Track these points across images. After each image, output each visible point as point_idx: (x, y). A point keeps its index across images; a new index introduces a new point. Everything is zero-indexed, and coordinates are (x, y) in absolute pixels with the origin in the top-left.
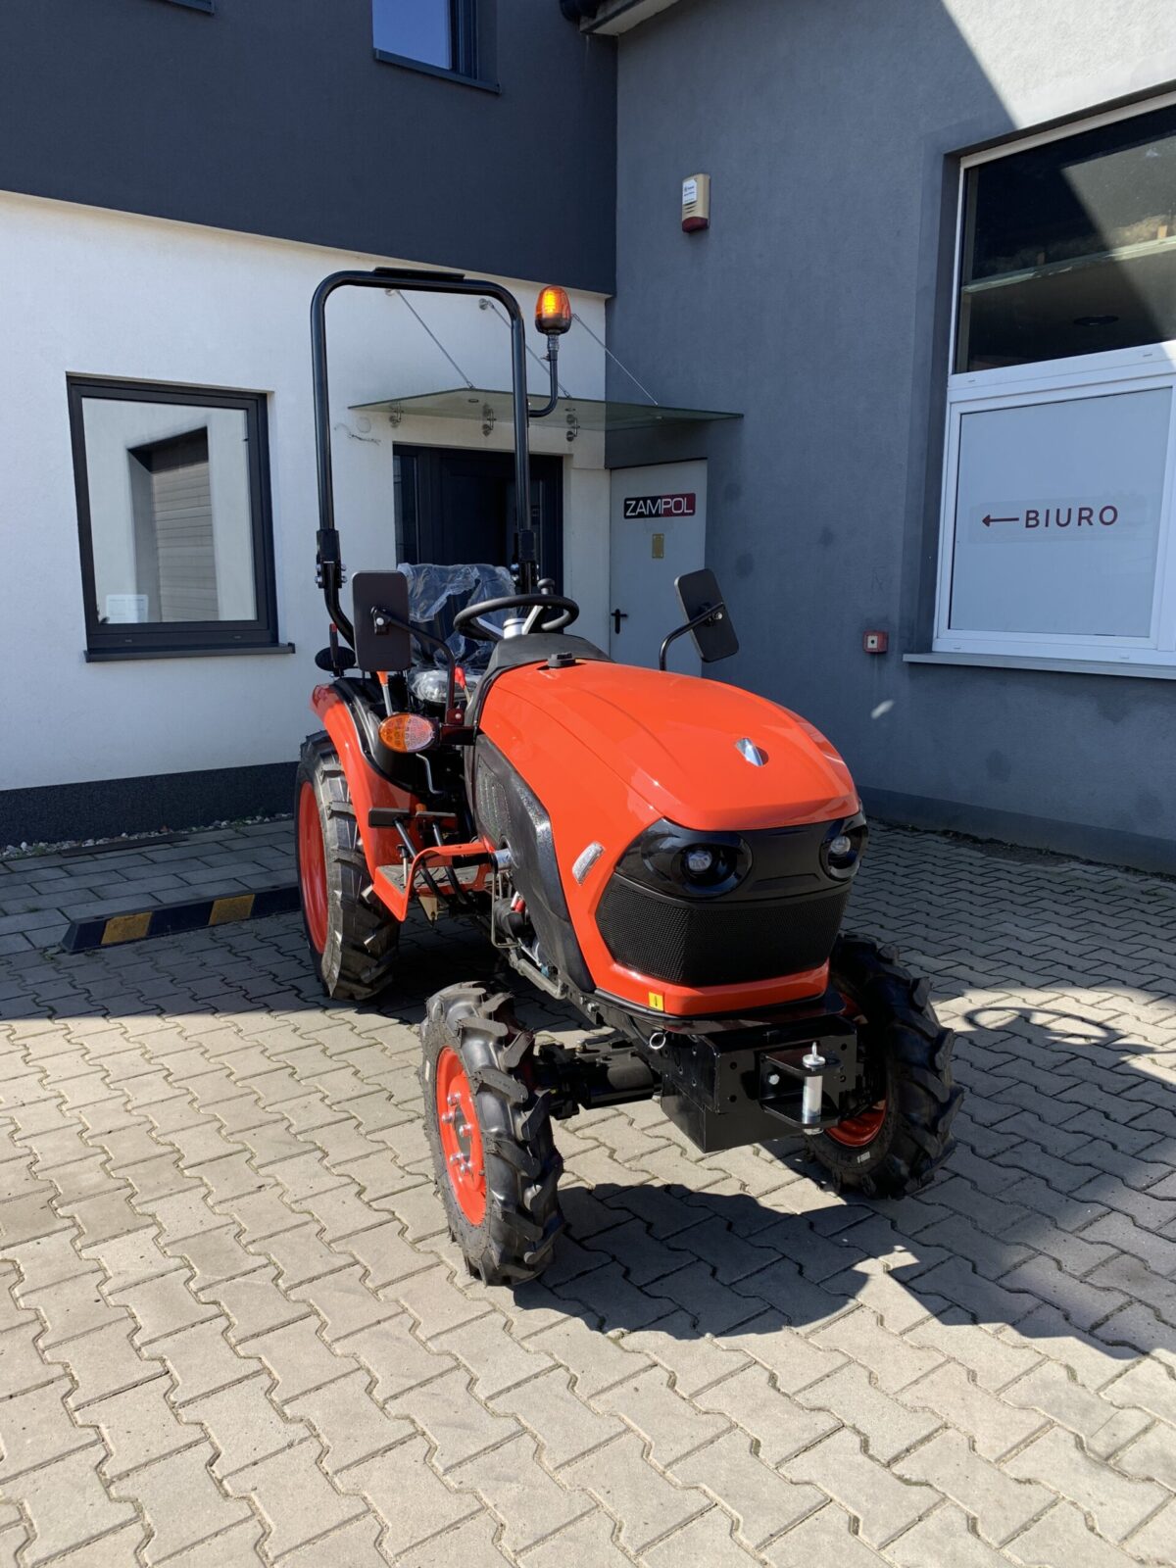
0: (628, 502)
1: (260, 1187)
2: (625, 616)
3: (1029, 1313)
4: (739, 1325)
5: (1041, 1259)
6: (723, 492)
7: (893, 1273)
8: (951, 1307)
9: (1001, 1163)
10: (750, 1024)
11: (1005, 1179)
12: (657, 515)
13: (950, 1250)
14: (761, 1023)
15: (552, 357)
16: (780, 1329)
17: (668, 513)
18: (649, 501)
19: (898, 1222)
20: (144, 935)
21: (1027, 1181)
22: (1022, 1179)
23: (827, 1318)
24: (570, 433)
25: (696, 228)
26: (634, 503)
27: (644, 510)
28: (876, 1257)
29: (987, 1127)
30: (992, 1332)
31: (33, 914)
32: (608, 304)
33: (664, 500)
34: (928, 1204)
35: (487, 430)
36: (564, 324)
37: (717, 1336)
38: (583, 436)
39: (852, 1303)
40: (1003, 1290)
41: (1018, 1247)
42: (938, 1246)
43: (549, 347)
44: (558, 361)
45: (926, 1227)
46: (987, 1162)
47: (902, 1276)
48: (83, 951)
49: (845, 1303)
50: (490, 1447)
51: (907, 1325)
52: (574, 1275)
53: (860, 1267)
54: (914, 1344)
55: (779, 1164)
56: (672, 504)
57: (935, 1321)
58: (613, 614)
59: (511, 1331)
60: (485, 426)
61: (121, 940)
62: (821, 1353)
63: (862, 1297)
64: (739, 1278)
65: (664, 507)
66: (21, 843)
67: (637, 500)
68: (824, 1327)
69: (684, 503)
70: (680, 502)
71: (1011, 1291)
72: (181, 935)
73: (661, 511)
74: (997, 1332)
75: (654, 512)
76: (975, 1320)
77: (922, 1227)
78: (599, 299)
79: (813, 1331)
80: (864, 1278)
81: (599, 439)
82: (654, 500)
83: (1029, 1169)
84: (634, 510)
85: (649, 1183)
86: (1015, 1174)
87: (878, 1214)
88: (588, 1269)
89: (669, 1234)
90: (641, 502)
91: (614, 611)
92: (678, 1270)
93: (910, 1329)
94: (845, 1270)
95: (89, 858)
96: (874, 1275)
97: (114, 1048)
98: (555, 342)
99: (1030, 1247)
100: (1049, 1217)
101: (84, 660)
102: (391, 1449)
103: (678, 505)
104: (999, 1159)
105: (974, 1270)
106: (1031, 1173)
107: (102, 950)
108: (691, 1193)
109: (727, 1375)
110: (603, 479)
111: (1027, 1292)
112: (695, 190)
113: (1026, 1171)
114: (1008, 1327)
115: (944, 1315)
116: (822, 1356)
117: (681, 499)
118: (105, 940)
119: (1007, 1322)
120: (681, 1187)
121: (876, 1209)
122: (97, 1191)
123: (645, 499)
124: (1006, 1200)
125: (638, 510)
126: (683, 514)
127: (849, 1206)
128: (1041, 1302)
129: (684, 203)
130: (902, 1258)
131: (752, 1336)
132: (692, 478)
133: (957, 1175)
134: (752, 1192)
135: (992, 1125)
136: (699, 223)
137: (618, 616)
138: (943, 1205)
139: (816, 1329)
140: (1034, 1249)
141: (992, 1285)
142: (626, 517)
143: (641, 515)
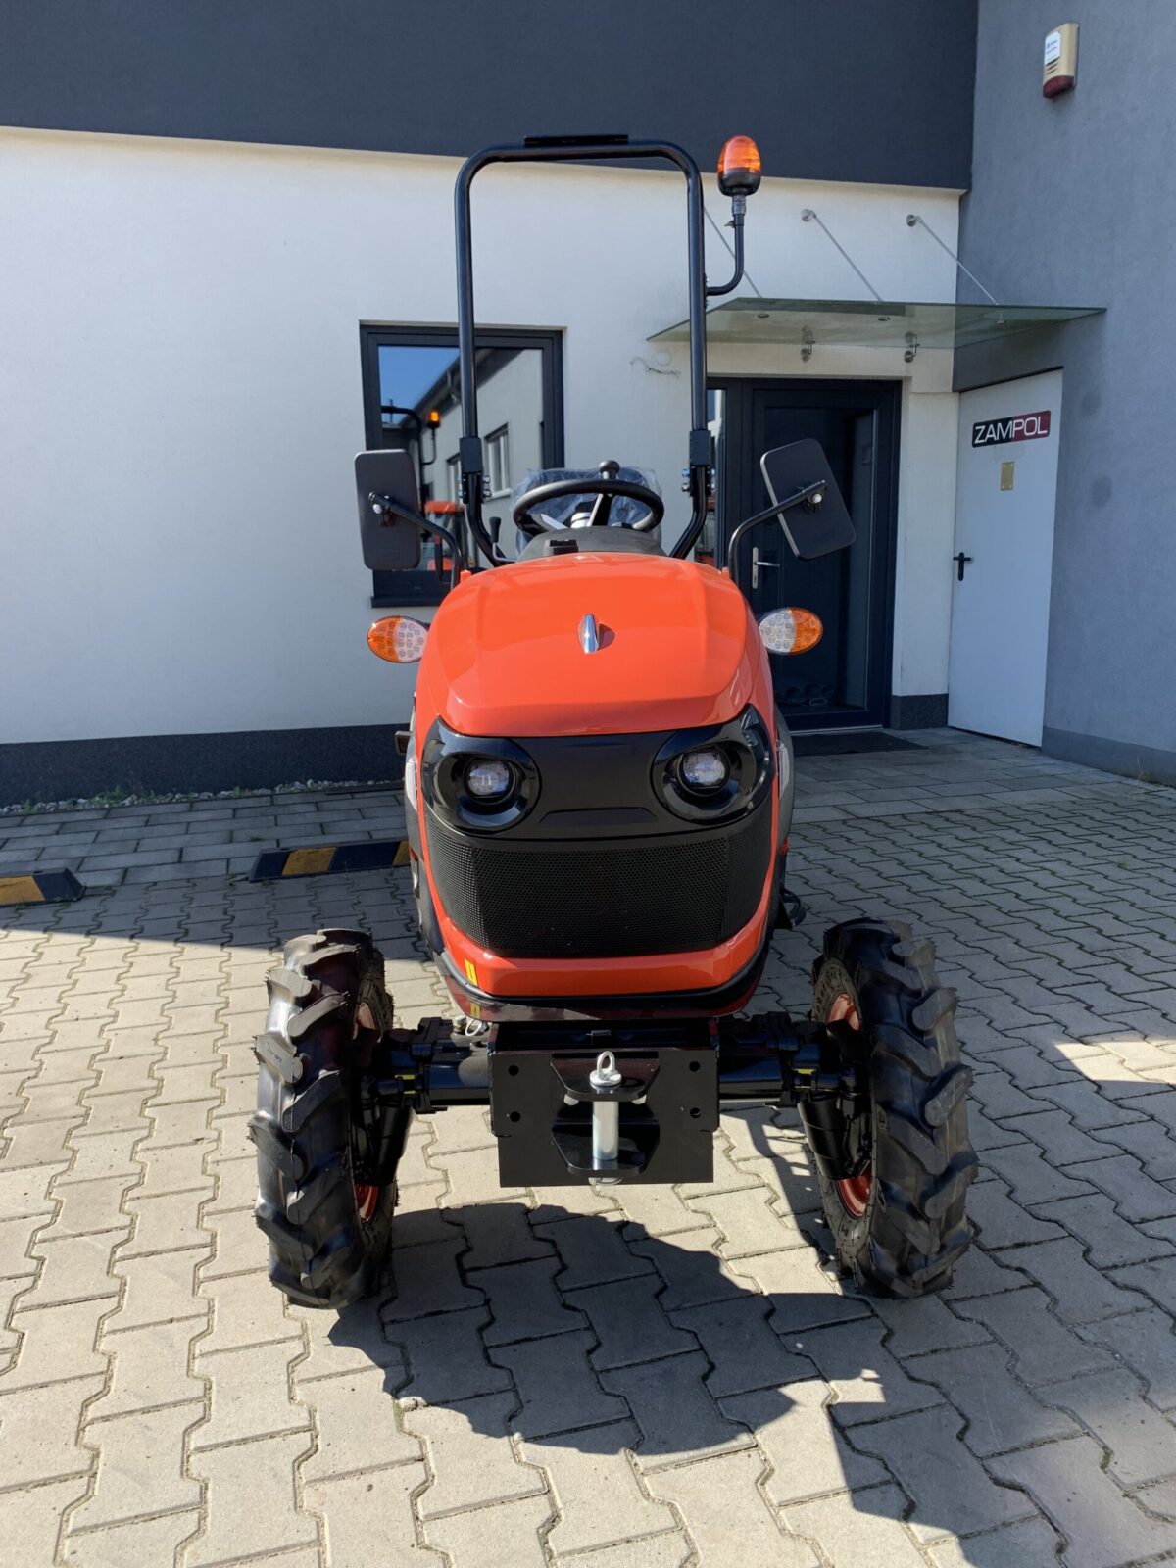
0: (977, 428)
1: (198, 1140)
2: (969, 559)
3: (1004, 1524)
4: (570, 1431)
5: (1084, 1441)
6: (1080, 404)
7: (834, 1412)
8: (887, 1482)
9: (1119, 1280)
10: (570, 1015)
11: (1107, 1305)
12: (1008, 440)
13: (945, 1395)
14: (588, 1018)
15: (737, 224)
16: (614, 1452)
17: (1020, 436)
18: (999, 425)
19: (896, 1335)
20: (326, 869)
21: (1143, 1317)
22: (1138, 1310)
23: (691, 1454)
24: (908, 353)
25: (1060, 91)
26: (983, 427)
27: (993, 435)
28: (826, 1380)
29: (1132, 1223)
30: (921, 1539)
31: (253, 843)
32: (963, 201)
33: (1016, 422)
34: (963, 1319)
35: (806, 354)
36: (750, 180)
37: (526, 1440)
38: (922, 356)
39: (744, 1438)
40: (985, 1476)
41: (1059, 1414)
42: (932, 1384)
43: (733, 211)
44: (745, 228)
45: (934, 1352)
46: (1099, 1274)
47: (843, 1421)
48: (261, 881)
49: (733, 1437)
50: (143, 1515)
51: (799, 1494)
52: (422, 1313)
53: (790, 1391)
54: (789, 1527)
55: (790, 1221)
56: (1024, 425)
57: (845, 1498)
58: (955, 558)
59: (295, 1368)
60: (804, 351)
61: (302, 873)
62: (645, 1503)
63: (765, 1435)
64: (620, 1365)
65: (1015, 429)
66: (307, 780)
67: (987, 424)
68: (678, 1465)
69: (1037, 421)
70: (1034, 421)
71: (997, 1482)
72: (362, 873)
73: (1012, 435)
74: (935, 1542)
75: (1004, 437)
76: (908, 1514)
77: (926, 1350)
78: (950, 196)
79: (661, 1468)
80: (788, 1405)
81: (946, 358)
82: (1005, 422)
83: (1157, 1298)
84: (982, 437)
85: (603, 1215)
86: (1130, 1300)
87: (877, 1316)
88: (445, 1309)
89: (577, 1285)
90: (991, 426)
91: (958, 555)
92: (552, 1335)
93: (800, 1502)
94: (769, 1388)
95: (349, 796)
96: (801, 1405)
97: (202, 975)
98: (741, 205)
99: (1075, 1418)
100: (1141, 1378)
101: (370, 605)
102: (44, 1484)
103: (1031, 426)
104: (1119, 1275)
105: (961, 1437)
106: (1157, 1304)
107: (281, 881)
108: (647, 1237)
109: (496, 1499)
110: (951, 403)
111: (1023, 1491)
112: (1058, 45)
113: (1153, 1300)
114: (954, 1540)
115: (866, 1493)
116: (644, 1509)
117: (1034, 419)
118: (286, 871)
119: (955, 1532)
120: (641, 1227)
121: (878, 1311)
122: (54, 1116)
123: (995, 423)
124: (1089, 1337)
125: (988, 436)
126: (1036, 436)
127: (844, 1297)
128: (1036, 1512)
129: (1046, 62)
130: (863, 1390)
131: (572, 1453)
132: (1046, 394)
133: (1037, 1284)
134: (724, 1252)
135: (1143, 1221)
136: (1062, 83)
137: (962, 560)
138: (982, 1324)
139: (666, 1465)
140: (1082, 1423)
141: (975, 1465)
142: (975, 445)
143: (991, 442)
